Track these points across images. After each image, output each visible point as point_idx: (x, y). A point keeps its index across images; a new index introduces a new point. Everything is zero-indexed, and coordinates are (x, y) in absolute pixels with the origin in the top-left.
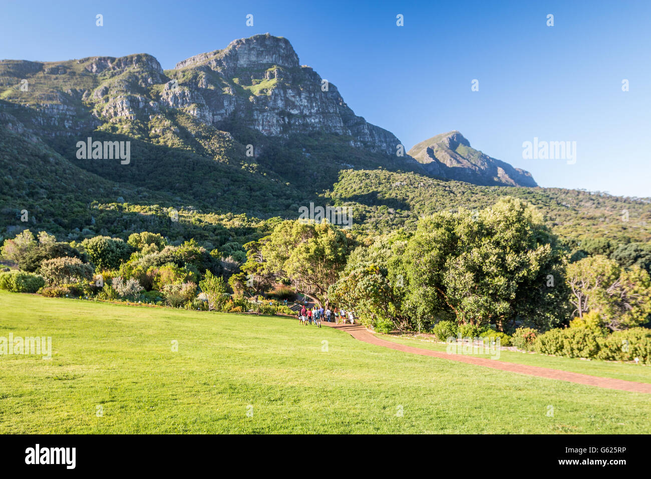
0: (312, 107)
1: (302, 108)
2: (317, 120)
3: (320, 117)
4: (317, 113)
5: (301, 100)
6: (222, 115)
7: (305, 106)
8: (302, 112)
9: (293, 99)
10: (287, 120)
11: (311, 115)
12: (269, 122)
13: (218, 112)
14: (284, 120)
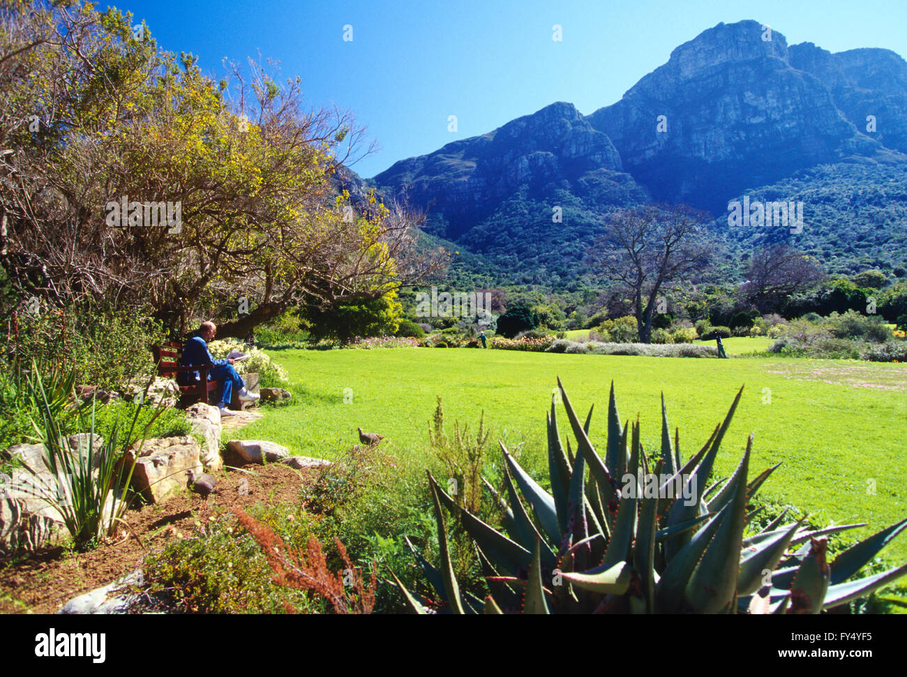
0: (785, 106)
1: (769, 112)
2: (794, 124)
3: (799, 119)
4: (793, 114)
5: (766, 101)
6: (654, 148)
7: (774, 109)
8: (768, 119)
9: (754, 103)
10: (743, 135)
11: (783, 118)
12: (714, 143)
13: (650, 146)
14: (739, 136)
